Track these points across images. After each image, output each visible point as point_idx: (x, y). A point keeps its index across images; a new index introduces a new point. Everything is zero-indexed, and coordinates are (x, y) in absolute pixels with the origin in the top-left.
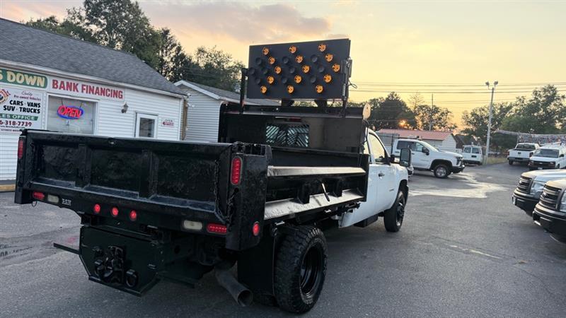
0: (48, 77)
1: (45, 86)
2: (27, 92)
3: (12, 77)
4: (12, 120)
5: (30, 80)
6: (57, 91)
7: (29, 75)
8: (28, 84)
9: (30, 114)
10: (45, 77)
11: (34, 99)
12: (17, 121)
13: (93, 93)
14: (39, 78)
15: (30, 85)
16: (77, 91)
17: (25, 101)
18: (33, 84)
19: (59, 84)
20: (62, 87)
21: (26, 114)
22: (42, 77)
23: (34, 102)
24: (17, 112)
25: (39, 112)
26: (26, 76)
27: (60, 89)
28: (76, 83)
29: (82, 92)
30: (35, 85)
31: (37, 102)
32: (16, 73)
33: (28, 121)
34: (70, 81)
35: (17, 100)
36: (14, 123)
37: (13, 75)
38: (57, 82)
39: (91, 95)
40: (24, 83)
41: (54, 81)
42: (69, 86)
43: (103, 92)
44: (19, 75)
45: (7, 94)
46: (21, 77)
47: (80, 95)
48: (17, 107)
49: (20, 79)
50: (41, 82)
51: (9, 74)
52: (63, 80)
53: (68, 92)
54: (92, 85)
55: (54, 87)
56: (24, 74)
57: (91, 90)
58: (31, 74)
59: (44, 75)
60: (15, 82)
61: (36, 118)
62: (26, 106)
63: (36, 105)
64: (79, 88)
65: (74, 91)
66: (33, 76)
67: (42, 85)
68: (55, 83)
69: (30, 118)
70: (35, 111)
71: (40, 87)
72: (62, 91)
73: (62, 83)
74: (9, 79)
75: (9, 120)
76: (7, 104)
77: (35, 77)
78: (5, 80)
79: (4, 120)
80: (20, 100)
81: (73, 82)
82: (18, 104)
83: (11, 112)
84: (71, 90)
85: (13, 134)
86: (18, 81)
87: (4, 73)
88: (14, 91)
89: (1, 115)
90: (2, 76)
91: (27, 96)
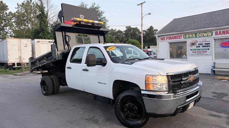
0: (212, 31)
1: (212, 35)
2: (204, 39)
3: (198, 35)
4: (199, 51)
5: (206, 34)
6: (218, 36)
7: (205, 33)
8: (204, 36)
9: (206, 48)
11: (207, 41)
12: (201, 51)
15: (205, 36)
17: (204, 43)
18: (206, 36)
19: (218, 33)
20: (220, 33)
21: (204, 48)
22: (210, 32)
23: (207, 43)
24: (201, 48)
25: (210, 47)
26: (204, 33)
27: (219, 35)
28: (228, 30)
30: (207, 36)
31: (209, 42)
32: (200, 33)
33: (205, 51)
34: (224, 30)
35: (200, 43)
36: (200, 52)
37: (199, 34)
38: (217, 32)
40: (203, 36)
41: (216, 32)
42: (224, 33)
44: (201, 34)
45: (197, 42)
46: (202, 34)
48: (201, 46)
49: (201, 35)
50: (210, 34)
51: (197, 34)
52: (220, 31)
53: (224, 35)
55: (216, 35)
56: (203, 33)
58: (205, 32)
59: (211, 31)
60: (200, 37)
61: (209, 49)
62: (204, 45)
63: (208, 44)
65: (227, 34)
66: (206, 32)
67: (210, 35)
68: (216, 34)
69: (206, 49)
70: (208, 46)
71: (209, 36)
72: (220, 36)
73: (220, 32)
74: (197, 36)
75: (198, 51)
76: (197, 45)
77: (207, 33)
78: (196, 37)
79: (196, 51)
80: (202, 43)
81: (226, 30)
82: (201, 45)
83: (199, 48)
84: (225, 34)
85: (200, 56)
86: (201, 36)
87: (196, 34)
88: (200, 40)
89: (195, 49)
90: (195, 36)
91: (204, 41)
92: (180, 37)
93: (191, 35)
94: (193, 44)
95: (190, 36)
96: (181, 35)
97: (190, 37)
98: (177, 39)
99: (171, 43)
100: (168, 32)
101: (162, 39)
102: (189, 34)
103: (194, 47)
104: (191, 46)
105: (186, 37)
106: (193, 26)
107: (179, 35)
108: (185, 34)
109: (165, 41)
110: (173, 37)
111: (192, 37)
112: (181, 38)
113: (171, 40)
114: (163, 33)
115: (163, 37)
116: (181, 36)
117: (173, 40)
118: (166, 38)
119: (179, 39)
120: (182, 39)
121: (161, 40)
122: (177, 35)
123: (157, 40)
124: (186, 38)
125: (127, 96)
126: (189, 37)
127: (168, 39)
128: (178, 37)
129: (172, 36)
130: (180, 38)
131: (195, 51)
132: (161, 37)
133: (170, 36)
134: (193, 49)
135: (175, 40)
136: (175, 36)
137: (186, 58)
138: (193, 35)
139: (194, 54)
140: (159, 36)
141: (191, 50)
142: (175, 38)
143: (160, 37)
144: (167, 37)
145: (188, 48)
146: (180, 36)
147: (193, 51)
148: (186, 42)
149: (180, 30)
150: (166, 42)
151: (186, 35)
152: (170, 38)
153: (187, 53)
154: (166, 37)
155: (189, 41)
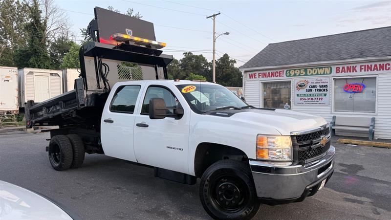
0: (332, 66)
1: (331, 73)
2: (319, 79)
3: (310, 72)
4: (311, 97)
5: (321, 71)
6: (340, 74)
7: (320, 68)
8: (319, 73)
9: (321, 92)
10: (331, 68)
12: (313, 98)
13: (371, 70)
14: (326, 69)
15: (321, 74)
16: (356, 71)
17: (318, 85)
18: (322, 73)
19: (341, 70)
20: (343, 70)
21: (319, 92)
22: (328, 67)
23: (323, 84)
24: (314, 92)
25: (327, 91)
26: (318, 69)
27: (341, 72)
28: (354, 65)
29: (361, 71)
30: (324, 74)
31: (325, 84)
32: (312, 69)
33: (320, 97)
34: (349, 66)
35: (313, 85)
36: (312, 99)
38: (339, 68)
39: (370, 72)
40: (317, 74)
41: (337, 68)
42: (349, 69)
43: (382, 67)
44: (314, 69)
45: (308, 82)
46: (315, 71)
47: (359, 73)
48: (313, 89)
49: (315, 72)
50: (328, 70)
51: (308, 70)
52: (343, 66)
53: (349, 74)
54: (369, 64)
55: (337, 72)
56: (316, 68)
57: (369, 68)
58: (321, 67)
59: (329, 66)
60: (312, 75)
61: (325, 95)
62: (318, 88)
63: (325, 86)
64: (358, 69)
65: (353, 72)
66: (322, 68)
67: (328, 73)
68: (338, 70)
69: (321, 95)
70: (324, 90)
71: (327, 74)
72: (343, 74)
73: (343, 68)
74: (308, 73)
75: (309, 97)
76: (308, 88)
77: (324, 69)
78: (306, 75)
79: (306, 98)
80: (315, 85)
81: (352, 65)
82: (314, 87)
83: (310, 93)
84: (350, 72)
85: (311, 106)
86: (314, 74)
87: (306, 70)
88: (311, 80)
89: (305, 95)
90: (304, 73)
91: (318, 82)
92: (280, 74)
93: (299, 71)
94: (301, 86)
95: (296, 73)
96: (282, 70)
97: (292, 75)
98: (275, 78)
99: (265, 84)
100: (262, 66)
101: (251, 76)
102: (295, 70)
103: (303, 91)
104: (298, 89)
105: (290, 74)
106: (301, 56)
107: (278, 71)
108: (289, 69)
109: (255, 79)
110: (269, 73)
111: (299, 75)
112: (282, 75)
113: (265, 79)
114: (252, 67)
115: (252, 73)
116: (282, 73)
117: (269, 78)
118: (257, 75)
119: (278, 78)
120: (284, 78)
121: (250, 78)
122: (275, 71)
123: (244, 77)
124: (290, 76)
125: (222, 170)
126: (295, 75)
127: (261, 77)
128: (277, 74)
129: (267, 72)
130: (280, 76)
131: (304, 97)
132: (250, 73)
133: (265, 72)
134: (301, 95)
135: (273, 78)
136: (273, 71)
137: (290, 108)
138: (302, 72)
139: (302, 101)
140: (246, 72)
141: (298, 95)
142: (273, 75)
143: (248, 73)
144: (259, 74)
145: (294, 92)
146: (280, 72)
147: (302, 97)
148: (290, 82)
149: (280, 62)
150: (258, 82)
151: (290, 71)
152: (265, 75)
153: (291, 101)
154: (257, 73)
155: (295, 81)
